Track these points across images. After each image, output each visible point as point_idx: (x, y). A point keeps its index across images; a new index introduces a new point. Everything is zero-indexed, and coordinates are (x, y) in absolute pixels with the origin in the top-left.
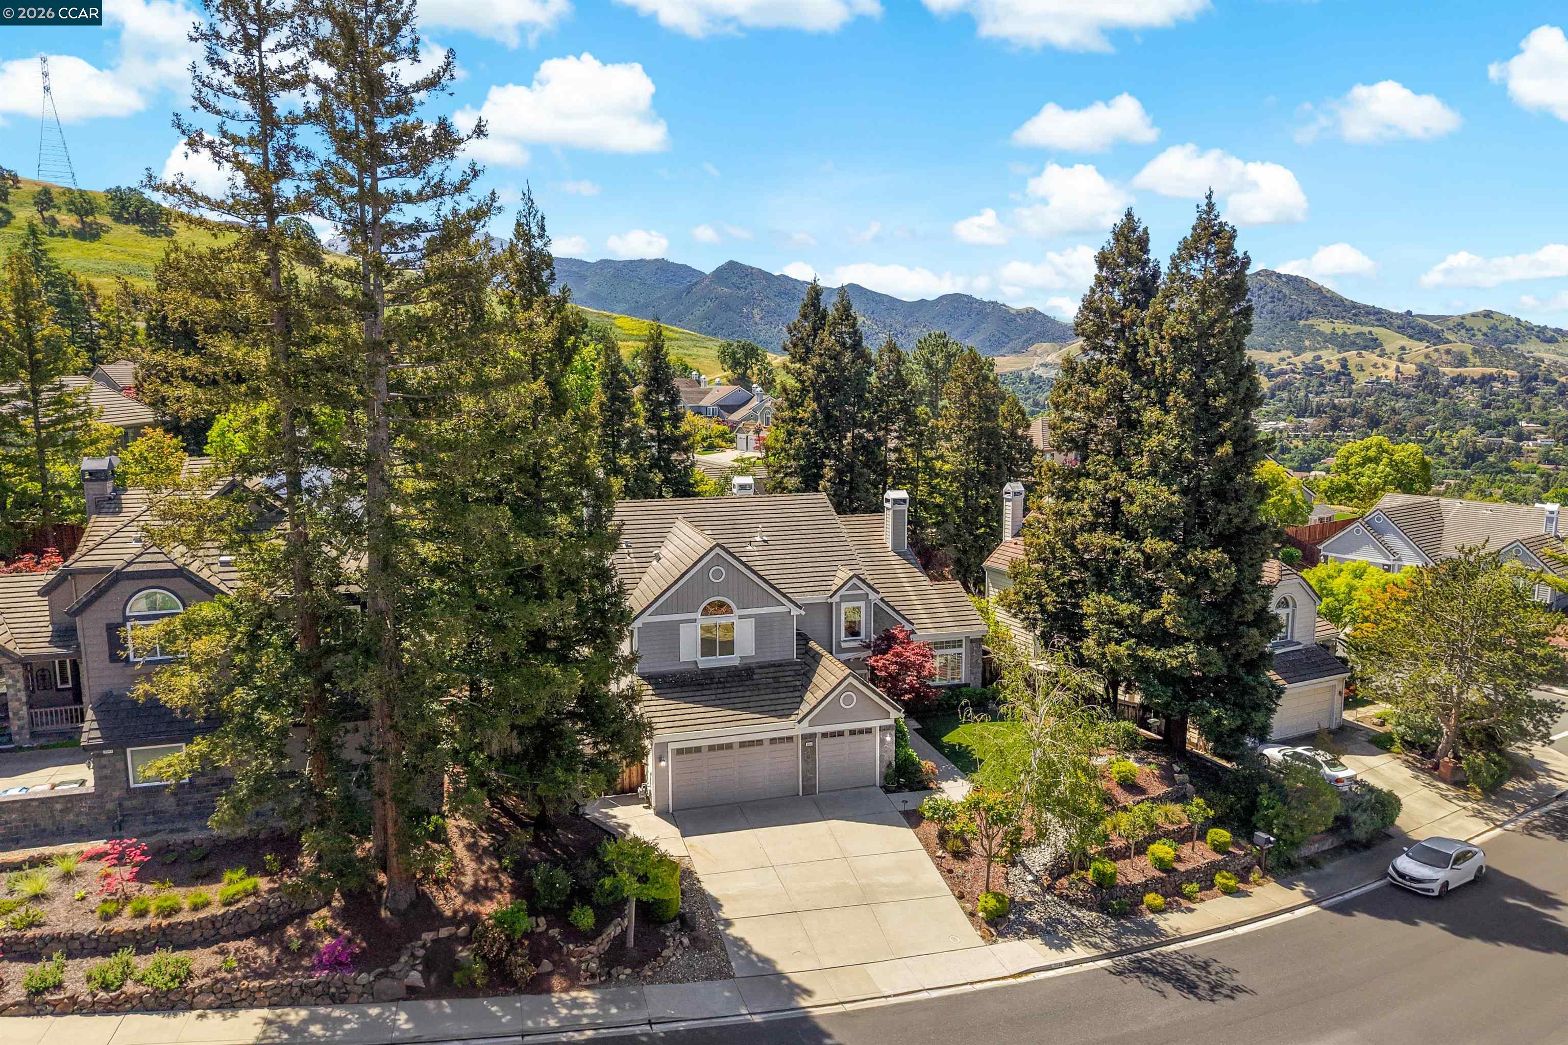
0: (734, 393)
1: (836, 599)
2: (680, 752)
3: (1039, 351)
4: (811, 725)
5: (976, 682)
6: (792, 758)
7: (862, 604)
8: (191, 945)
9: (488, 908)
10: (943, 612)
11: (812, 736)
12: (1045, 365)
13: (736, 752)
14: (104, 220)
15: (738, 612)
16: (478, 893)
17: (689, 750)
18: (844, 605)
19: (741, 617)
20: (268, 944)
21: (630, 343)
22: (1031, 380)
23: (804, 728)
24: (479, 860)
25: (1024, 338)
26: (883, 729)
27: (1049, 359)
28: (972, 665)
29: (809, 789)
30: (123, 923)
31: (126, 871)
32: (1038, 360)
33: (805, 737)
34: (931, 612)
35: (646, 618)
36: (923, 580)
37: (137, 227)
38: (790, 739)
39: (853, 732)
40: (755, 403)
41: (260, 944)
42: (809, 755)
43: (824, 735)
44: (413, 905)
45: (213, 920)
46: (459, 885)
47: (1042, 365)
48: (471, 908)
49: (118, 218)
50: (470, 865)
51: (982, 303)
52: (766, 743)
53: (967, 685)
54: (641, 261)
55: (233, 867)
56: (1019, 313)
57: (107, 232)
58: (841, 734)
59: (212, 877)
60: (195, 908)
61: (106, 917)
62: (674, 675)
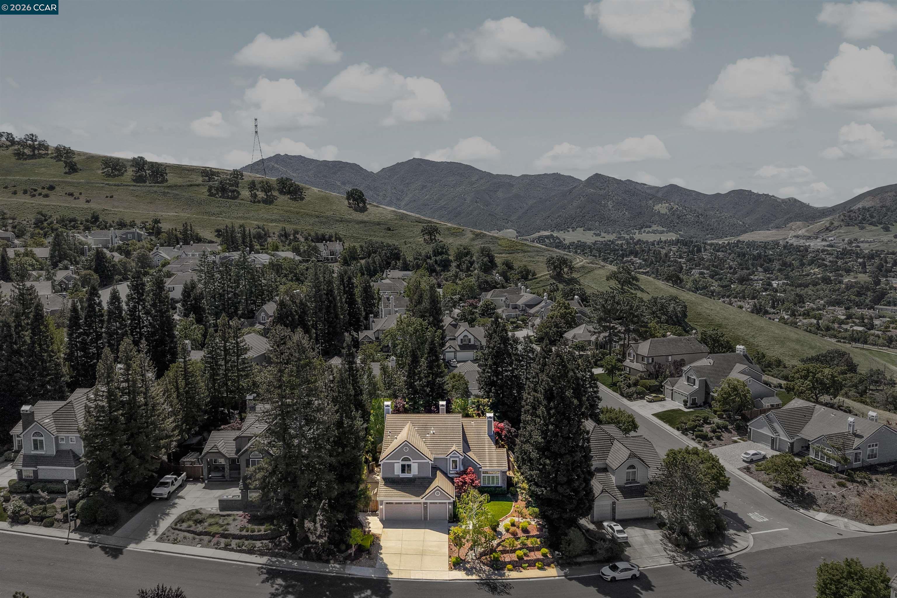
0: (532, 299)
1: (448, 457)
2: (387, 503)
3: (794, 227)
4: (426, 499)
5: (505, 486)
6: (420, 510)
7: (458, 459)
8: (256, 540)
9: (320, 541)
10: (495, 460)
11: (426, 503)
12: (797, 237)
13: (404, 505)
14: (276, 193)
15: (412, 461)
16: (320, 537)
17: (390, 504)
18: (451, 459)
19: (413, 463)
20: (272, 542)
21: (503, 255)
22: (785, 247)
23: (423, 500)
24: (322, 528)
25: (786, 217)
26: (449, 503)
27: (800, 233)
28: (503, 480)
29: (426, 518)
30: (244, 533)
31: (245, 520)
32: (792, 233)
33: (425, 503)
34: (490, 460)
35: (384, 461)
36: (494, 446)
37: (289, 196)
38: (420, 503)
39: (440, 503)
40: (543, 304)
41: (270, 542)
42: (426, 508)
43: (431, 503)
44: (304, 538)
45: (261, 535)
46: (315, 534)
47: (795, 236)
48: (317, 540)
49: (281, 192)
50: (319, 529)
51: (758, 195)
52: (413, 504)
53: (501, 487)
54: (545, 174)
55: (268, 523)
56: (784, 201)
57: (276, 200)
58: (436, 503)
59: (262, 524)
60: (258, 532)
61: (241, 531)
62: (392, 478)
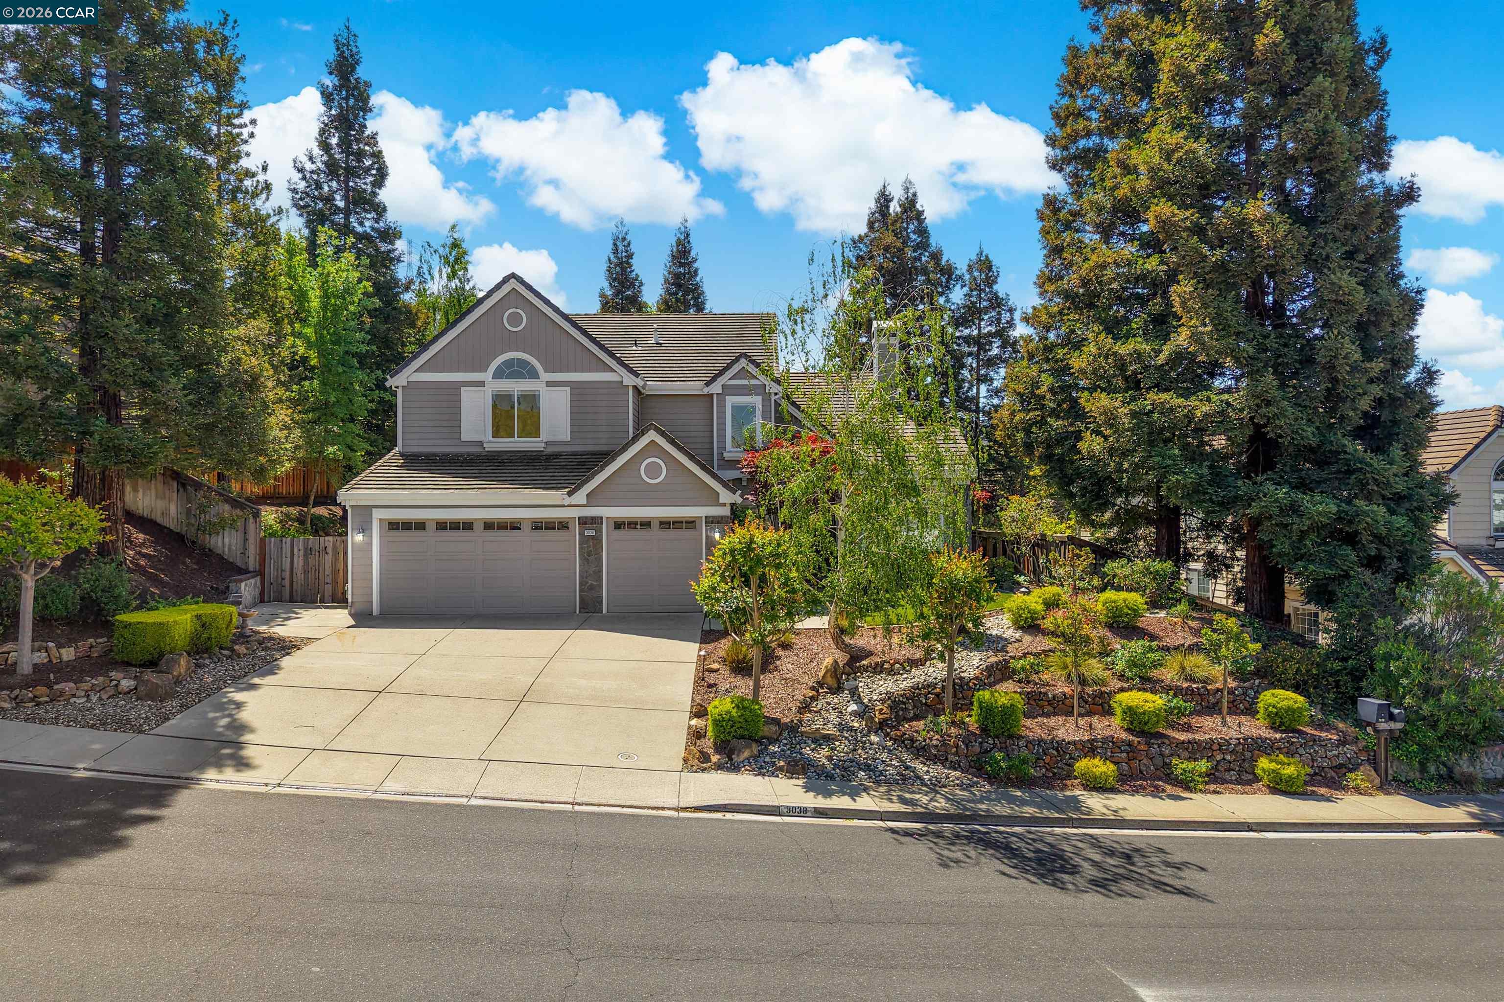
1: (716, 388)
2: (394, 526)
6: (564, 554)
7: (756, 401)
11: (595, 521)
13: (480, 536)
15: (545, 377)
17: (407, 526)
18: (731, 401)
19: (549, 384)
23: (581, 506)
26: (711, 522)
29: (591, 604)
33: (584, 522)
35: (412, 375)
38: (563, 525)
39: (663, 523)
42: (591, 551)
43: (619, 525)
52: (526, 527)
58: (646, 524)
